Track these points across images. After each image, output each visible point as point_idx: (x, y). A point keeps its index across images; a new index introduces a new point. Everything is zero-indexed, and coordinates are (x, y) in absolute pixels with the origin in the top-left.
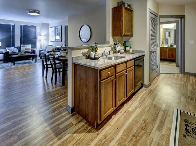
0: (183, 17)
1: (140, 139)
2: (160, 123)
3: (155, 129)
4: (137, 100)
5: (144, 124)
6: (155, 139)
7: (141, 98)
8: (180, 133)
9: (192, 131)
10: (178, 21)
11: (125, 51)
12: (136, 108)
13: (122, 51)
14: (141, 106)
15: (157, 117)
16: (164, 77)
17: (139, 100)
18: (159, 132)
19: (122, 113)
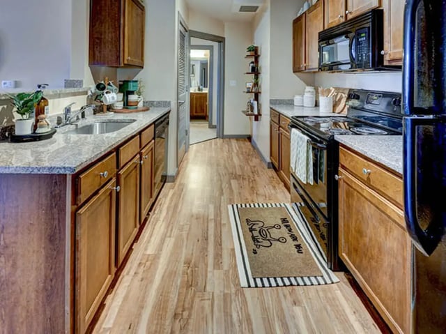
0: (221, 40)
1: (190, 316)
2: (215, 249)
3: (210, 269)
4: (161, 219)
5: (189, 271)
6: (217, 292)
7: (168, 208)
8: (247, 250)
9: (260, 237)
10: (212, 46)
11: (127, 104)
12: (163, 241)
13: (120, 105)
14: (172, 230)
15: (207, 239)
16: (197, 151)
17: (165, 218)
18: (219, 271)
19: (132, 273)
